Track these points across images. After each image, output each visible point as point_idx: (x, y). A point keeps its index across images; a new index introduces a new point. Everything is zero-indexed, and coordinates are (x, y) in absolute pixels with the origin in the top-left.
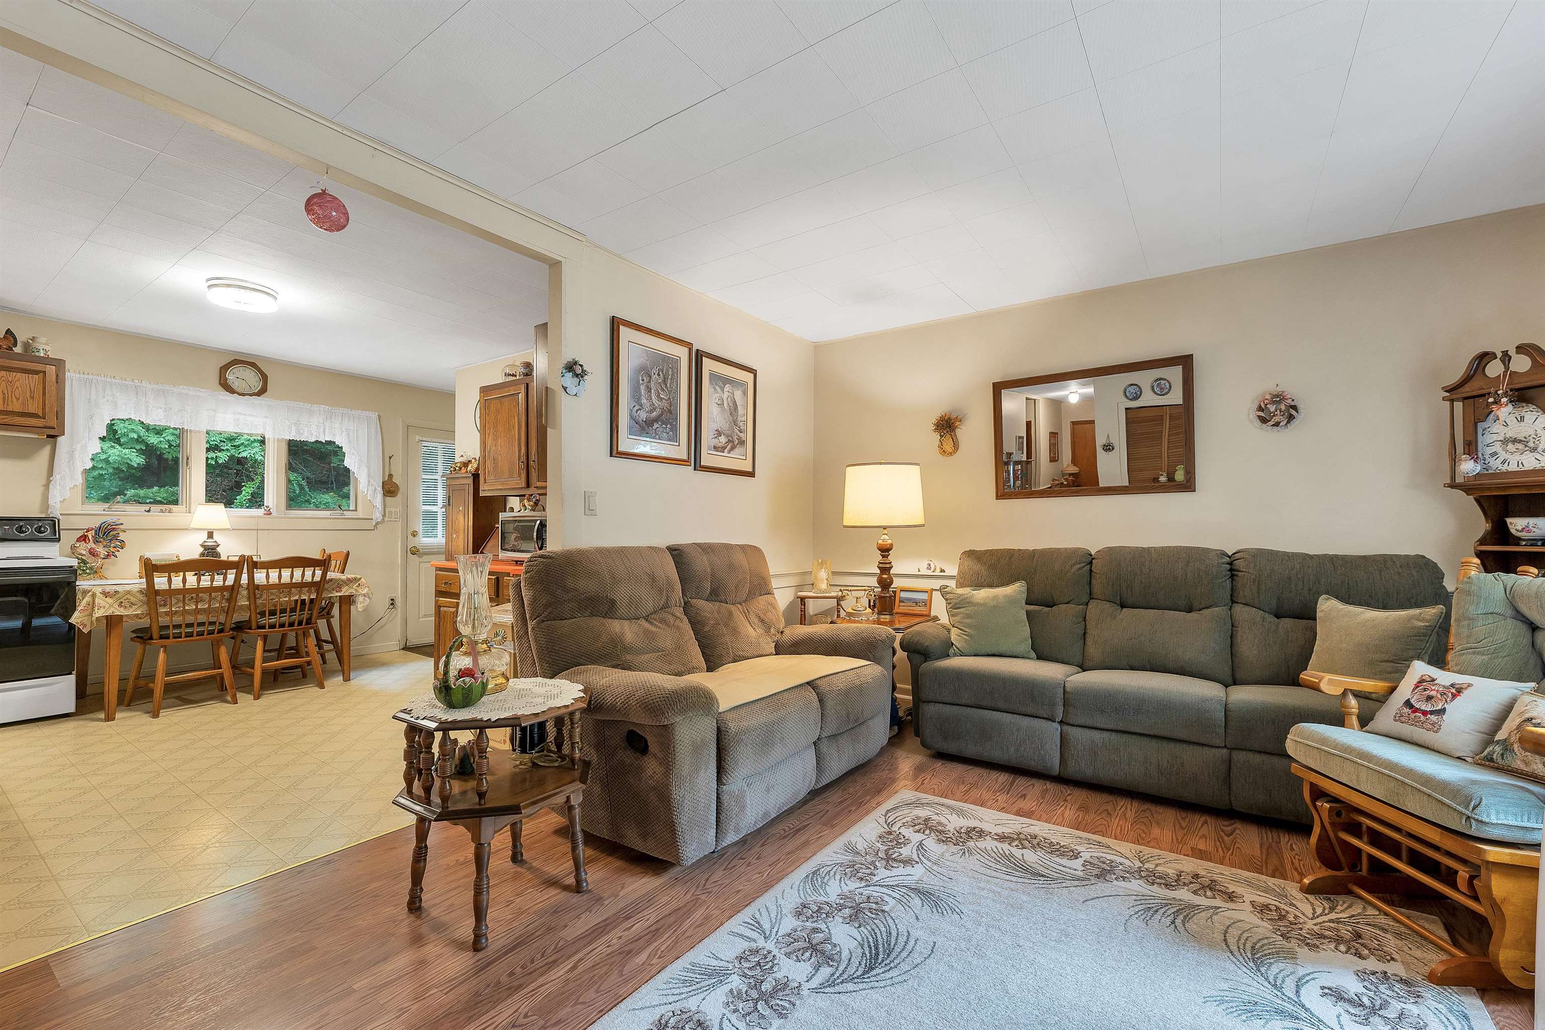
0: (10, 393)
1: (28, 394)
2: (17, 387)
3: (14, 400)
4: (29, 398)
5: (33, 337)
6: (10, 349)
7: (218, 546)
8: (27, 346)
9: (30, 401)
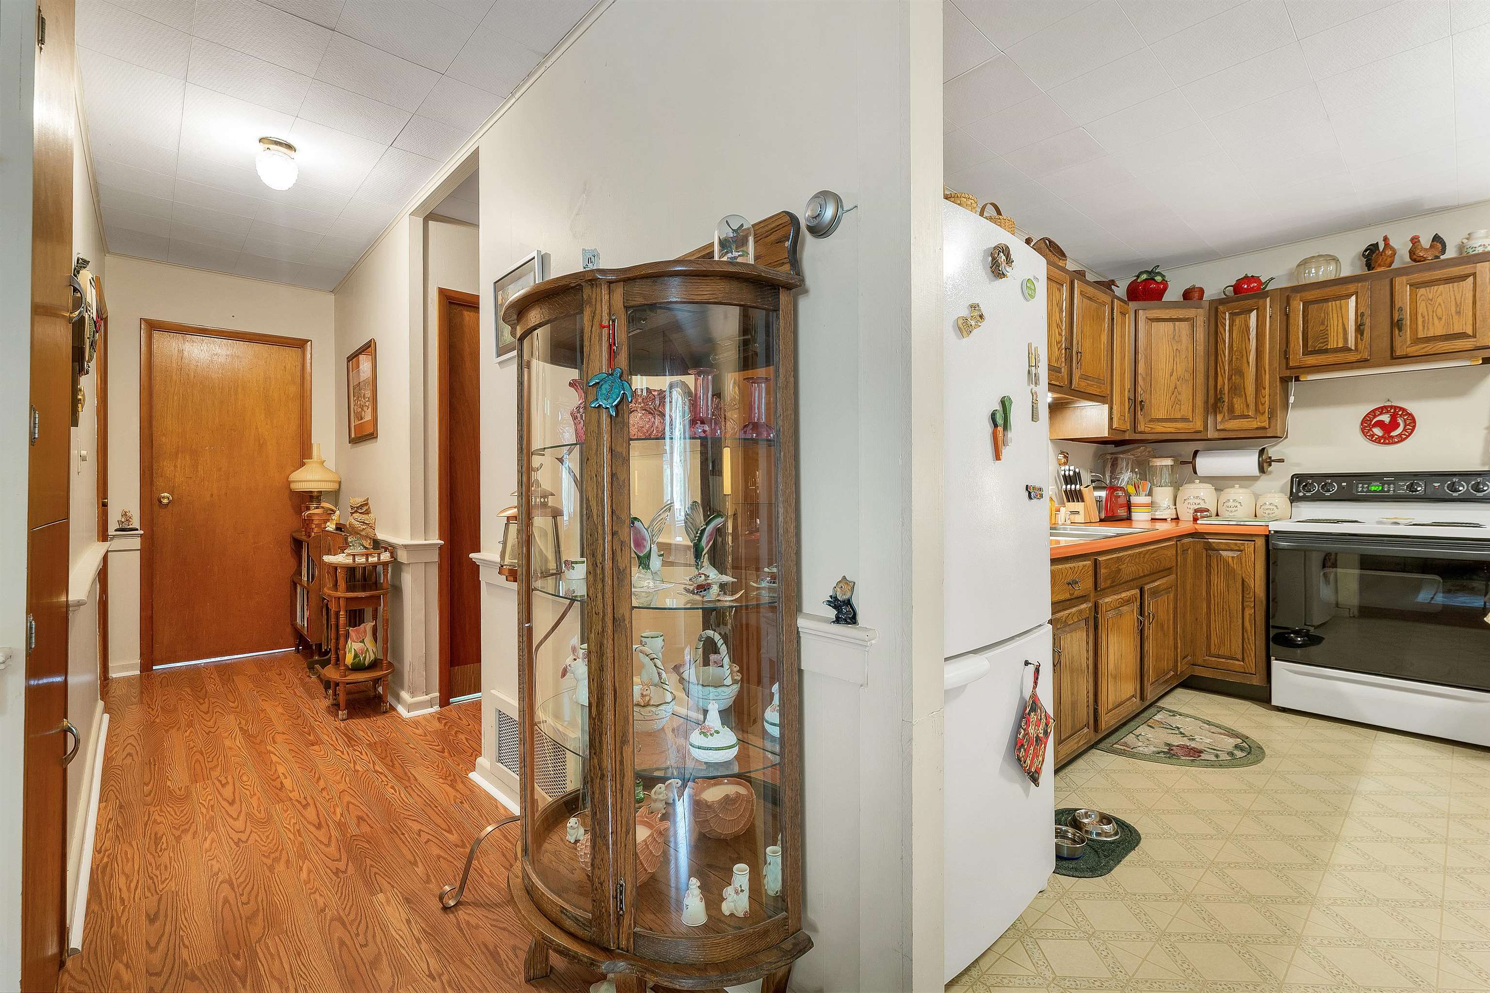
0: (1430, 314)
1: (1453, 309)
2: (1440, 304)
3: (1436, 321)
4: (1454, 314)
5: (1469, 234)
6: (1438, 257)
8: (1461, 247)
9: (1456, 317)
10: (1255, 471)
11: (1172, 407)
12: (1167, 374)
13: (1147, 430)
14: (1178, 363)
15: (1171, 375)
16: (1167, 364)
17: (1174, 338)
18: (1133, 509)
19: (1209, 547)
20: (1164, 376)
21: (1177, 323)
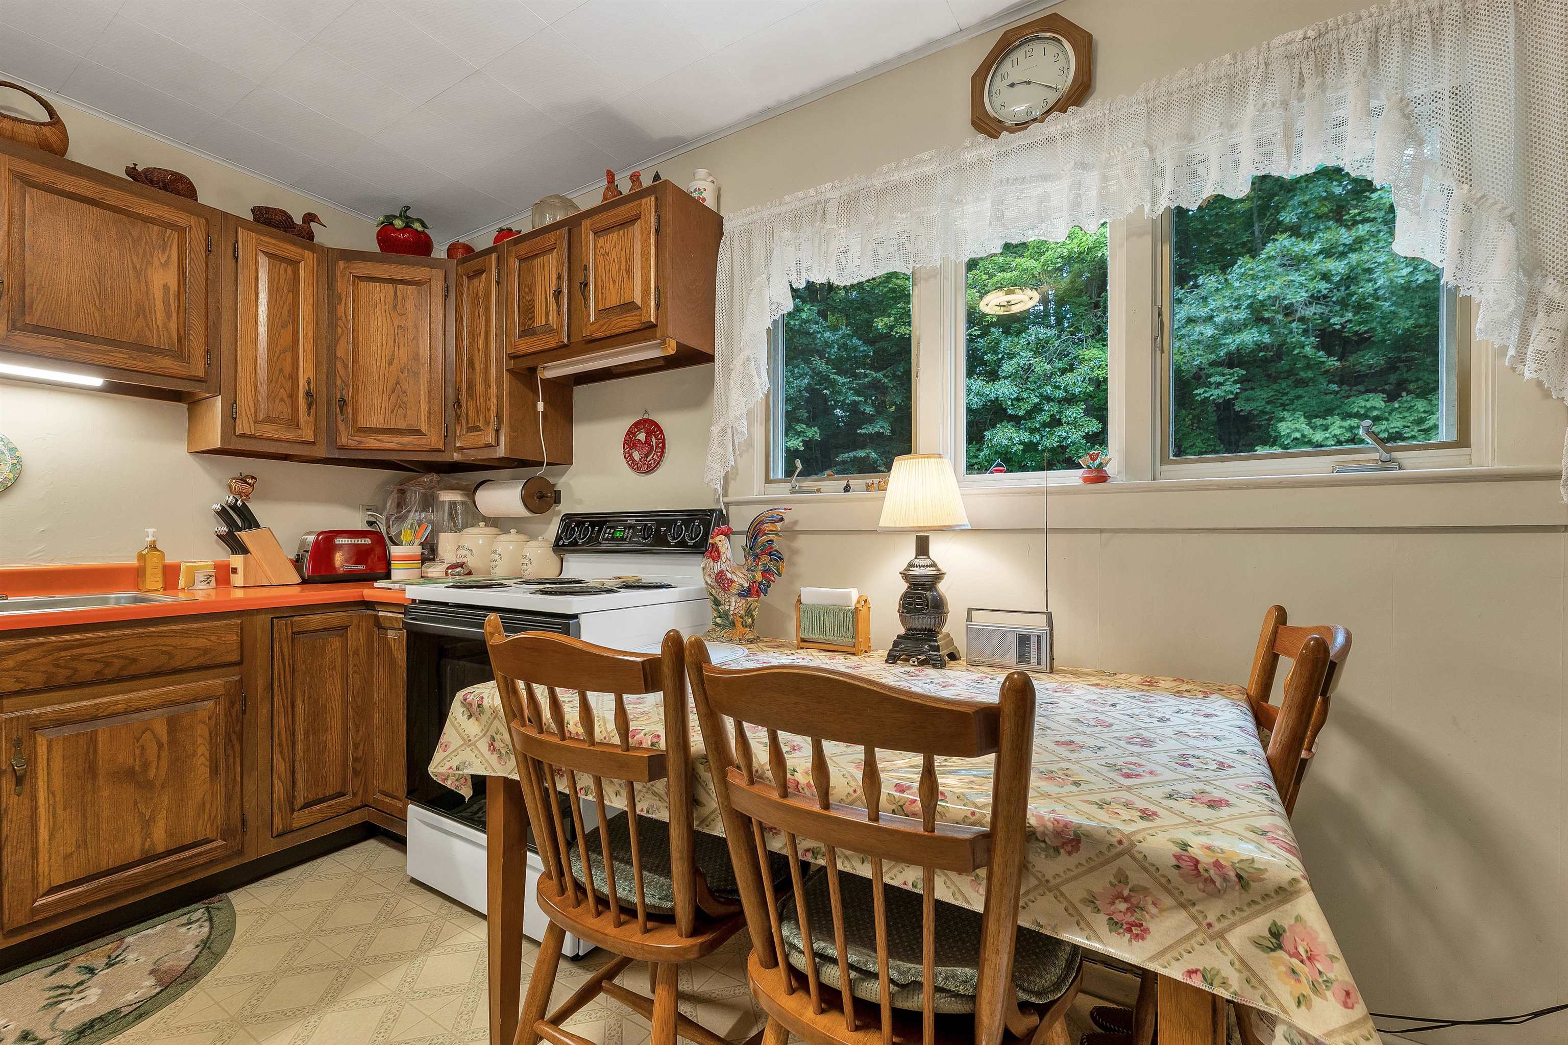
1: (624, 268)
3: (611, 285)
4: (624, 274)
7: (938, 577)
10: (520, 510)
11: (392, 412)
12: (383, 361)
13: (352, 443)
14: (401, 345)
15: (391, 363)
16: (384, 347)
17: (395, 307)
18: (394, 565)
19: (378, 623)
20: (378, 364)
21: (400, 287)
